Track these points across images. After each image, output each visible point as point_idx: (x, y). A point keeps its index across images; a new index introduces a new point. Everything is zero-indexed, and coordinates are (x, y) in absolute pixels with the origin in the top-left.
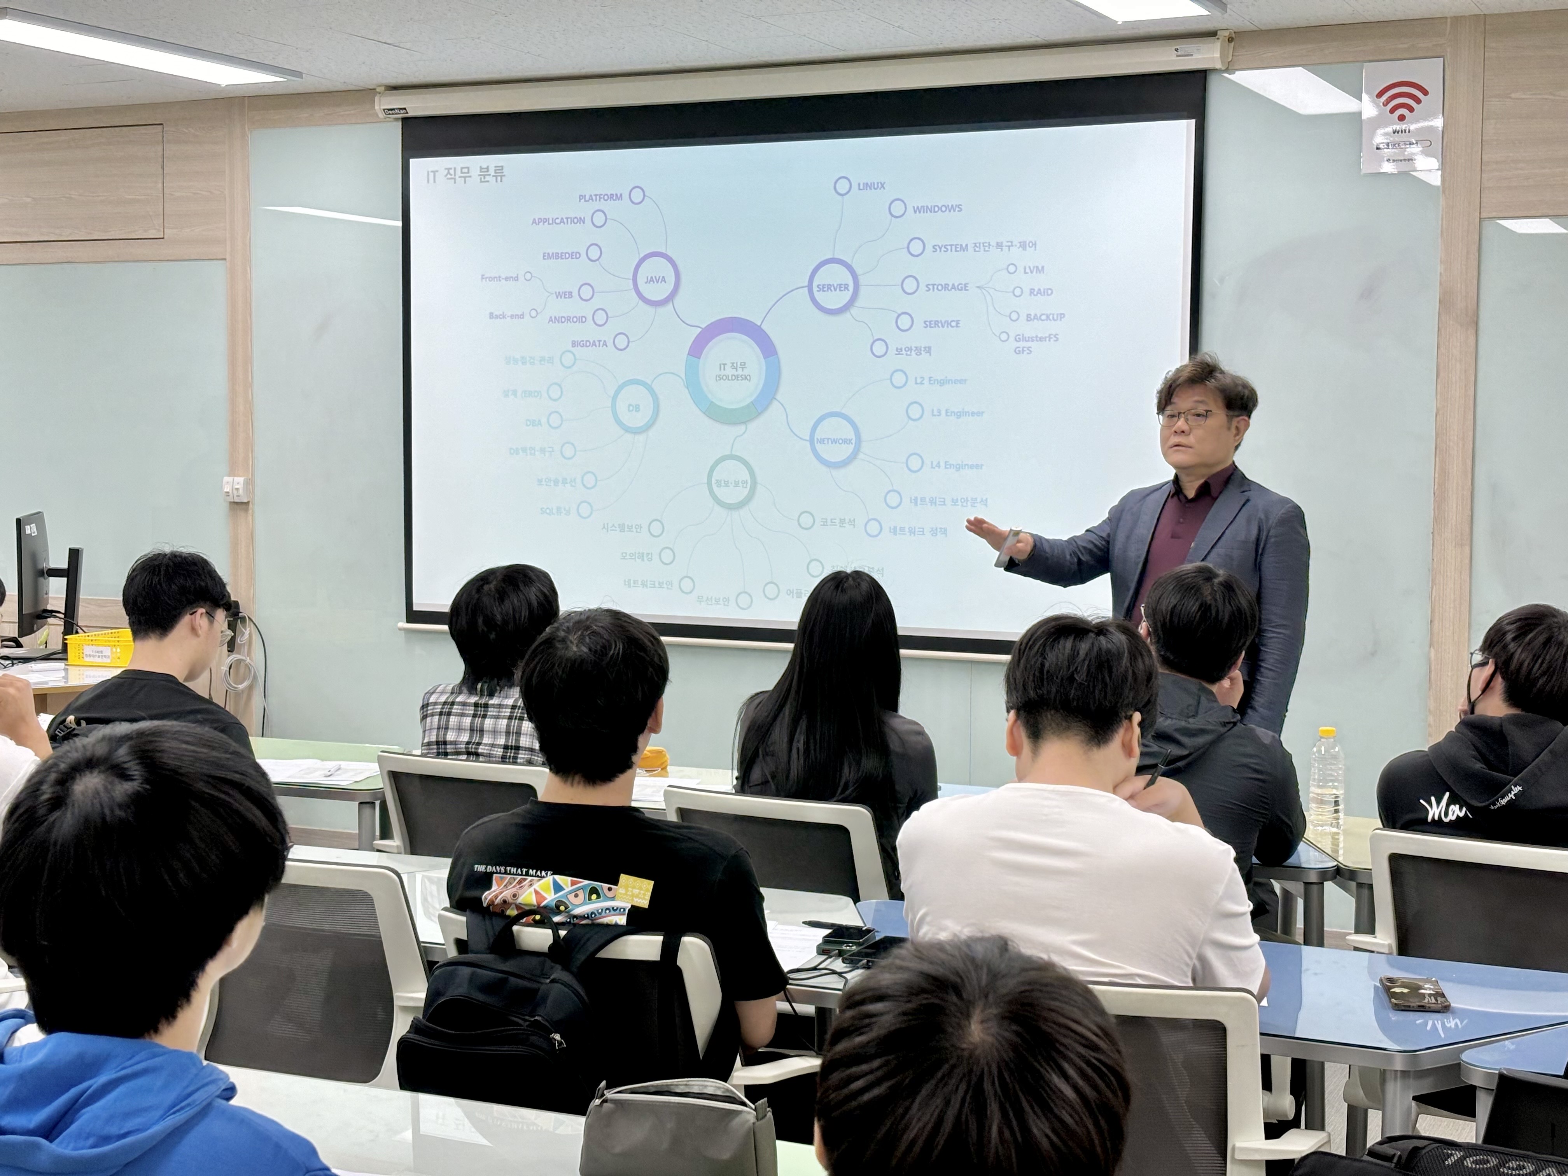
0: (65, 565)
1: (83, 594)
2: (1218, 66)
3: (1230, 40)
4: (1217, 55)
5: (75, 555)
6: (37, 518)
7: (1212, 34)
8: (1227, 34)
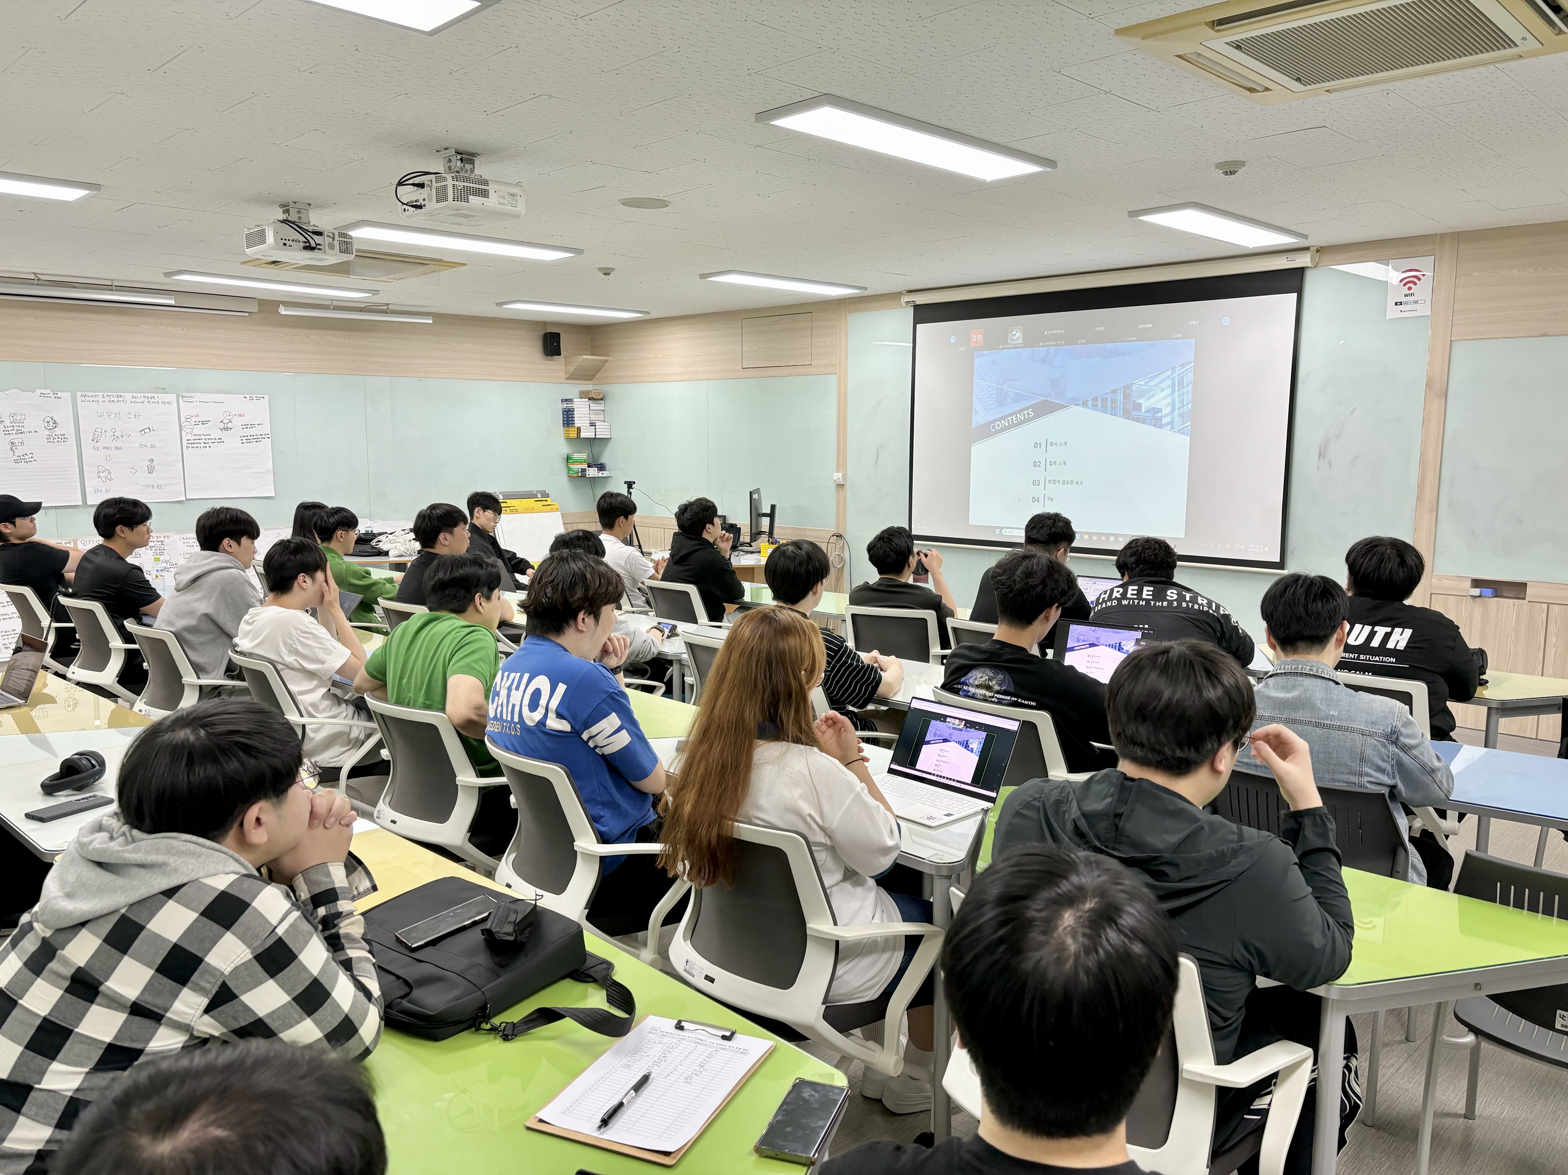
0: (769, 512)
1: (776, 524)
2: (1310, 265)
3: (1318, 251)
4: (1309, 259)
5: (773, 507)
6: (757, 491)
7: (1307, 249)
8: (1315, 248)
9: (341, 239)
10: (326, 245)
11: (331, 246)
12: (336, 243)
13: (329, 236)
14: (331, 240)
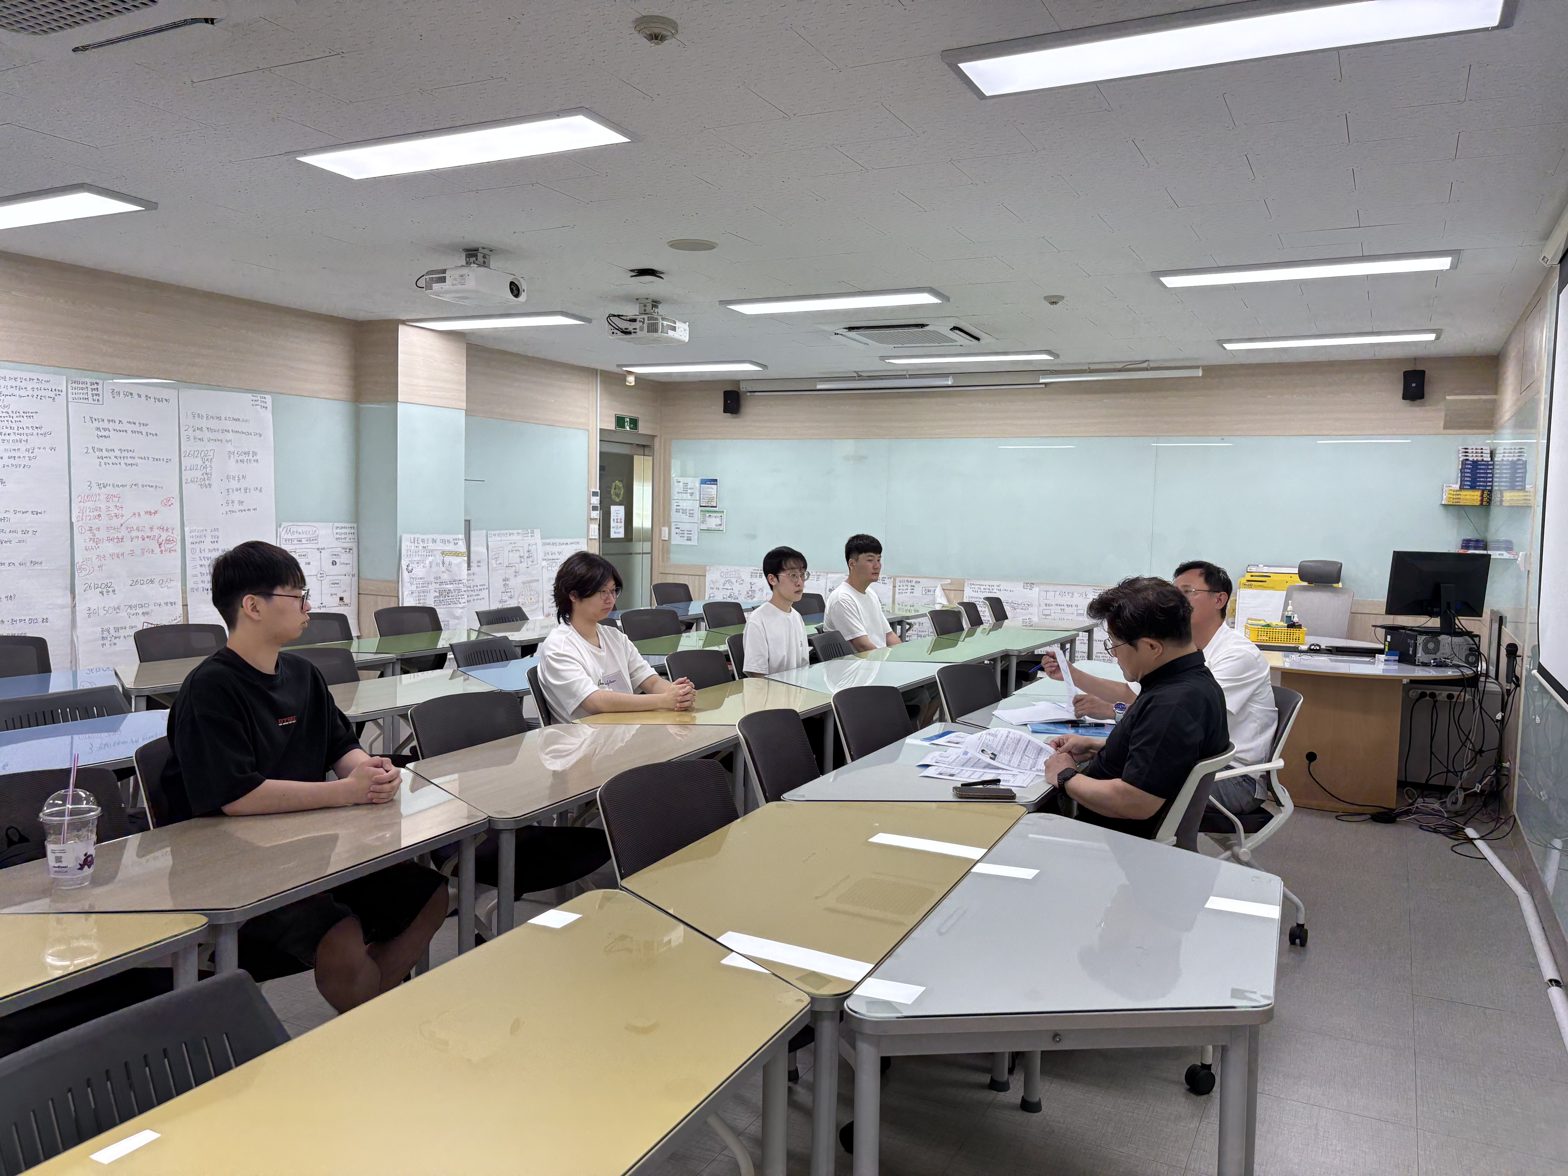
9: (649, 322)
10: (638, 329)
11: (642, 329)
12: (645, 326)
13: (640, 321)
14: (641, 323)
